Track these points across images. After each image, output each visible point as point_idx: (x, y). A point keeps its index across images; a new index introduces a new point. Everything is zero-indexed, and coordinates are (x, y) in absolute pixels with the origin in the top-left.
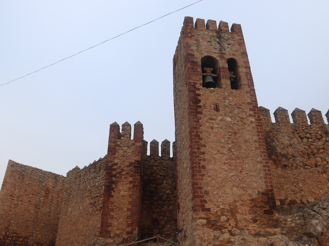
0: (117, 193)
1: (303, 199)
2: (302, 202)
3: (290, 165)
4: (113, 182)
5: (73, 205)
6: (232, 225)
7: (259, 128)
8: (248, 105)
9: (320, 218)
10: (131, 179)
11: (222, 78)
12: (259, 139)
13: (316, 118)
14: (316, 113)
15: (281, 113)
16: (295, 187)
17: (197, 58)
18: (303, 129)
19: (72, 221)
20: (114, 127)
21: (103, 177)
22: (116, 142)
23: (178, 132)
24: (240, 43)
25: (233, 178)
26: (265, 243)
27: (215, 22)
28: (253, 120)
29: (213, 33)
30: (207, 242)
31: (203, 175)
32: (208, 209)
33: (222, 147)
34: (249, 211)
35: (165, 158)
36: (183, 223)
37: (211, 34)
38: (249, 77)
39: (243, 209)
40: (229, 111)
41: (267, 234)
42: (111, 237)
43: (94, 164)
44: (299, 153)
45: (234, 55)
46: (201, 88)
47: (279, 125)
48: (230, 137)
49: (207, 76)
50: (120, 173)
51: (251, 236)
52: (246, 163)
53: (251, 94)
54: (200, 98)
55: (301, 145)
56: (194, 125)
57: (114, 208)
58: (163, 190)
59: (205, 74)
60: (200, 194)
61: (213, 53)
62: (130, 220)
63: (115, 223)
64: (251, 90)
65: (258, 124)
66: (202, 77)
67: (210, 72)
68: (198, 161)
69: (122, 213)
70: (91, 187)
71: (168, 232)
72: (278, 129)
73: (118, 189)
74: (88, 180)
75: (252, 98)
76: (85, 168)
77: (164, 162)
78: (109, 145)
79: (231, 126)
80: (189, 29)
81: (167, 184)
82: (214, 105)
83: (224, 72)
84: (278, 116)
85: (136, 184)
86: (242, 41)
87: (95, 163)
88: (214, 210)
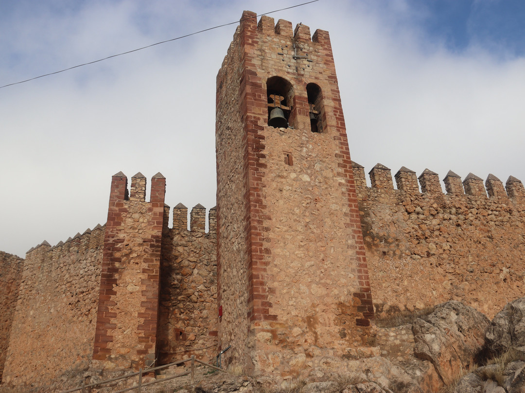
0: (122, 288)
1: (408, 304)
2: (407, 308)
3: (392, 252)
4: (116, 270)
5: (38, 305)
6: (309, 341)
7: (351, 195)
8: (336, 158)
9: (437, 332)
10: (145, 265)
11: (298, 113)
12: (351, 211)
13: (430, 184)
14: (431, 177)
15: (380, 173)
16: (398, 285)
17: (261, 78)
18: (412, 199)
19: (36, 332)
20: (119, 180)
21: (93, 260)
22: (122, 205)
23: (221, 194)
24: (326, 60)
25: (312, 270)
26: (358, 369)
27: (290, 23)
28: (343, 181)
29: (286, 42)
30: (272, 368)
31: (267, 264)
32: (274, 315)
33: (295, 220)
34: (334, 321)
35: (196, 234)
36: (229, 337)
37: (283, 42)
38: (339, 115)
39: (326, 317)
40: (307, 166)
41: (361, 356)
42: (112, 358)
43: (77, 239)
44: (405, 235)
45: (316, 78)
46: (266, 127)
47: (377, 192)
48: (308, 205)
49: (274, 108)
50: (127, 255)
51: (337, 359)
52: (331, 247)
53: (340, 141)
54: (263, 143)
55: (408, 223)
56: (254, 185)
57: (118, 311)
58: (193, 285)
59: (272, 105)
60: (262, 292)
61: (286, 73)
62: (143, 331)
63: (118, 335)
64: (341, 135)
65: (351, 188)
66: (267, 109)
67: (279, 102)
68: (258, 241)
69: (129, 321)
70: (70, 276)
71: (201, 352)
72: (376, 197)
73: (124, 281)
74: (65, 264)
75: (342, 148)
76: (61, 244)
77: (195, 240)
78: (110, 210)
79: (310, 189)
80: (249, 31)
81: (200, 275)
82: (285, 154)
83: (301, 104)
84: (377, 178)
85: (154, 274)
86: (330, 58)
87: (78, 237)
88: (282, 318)
